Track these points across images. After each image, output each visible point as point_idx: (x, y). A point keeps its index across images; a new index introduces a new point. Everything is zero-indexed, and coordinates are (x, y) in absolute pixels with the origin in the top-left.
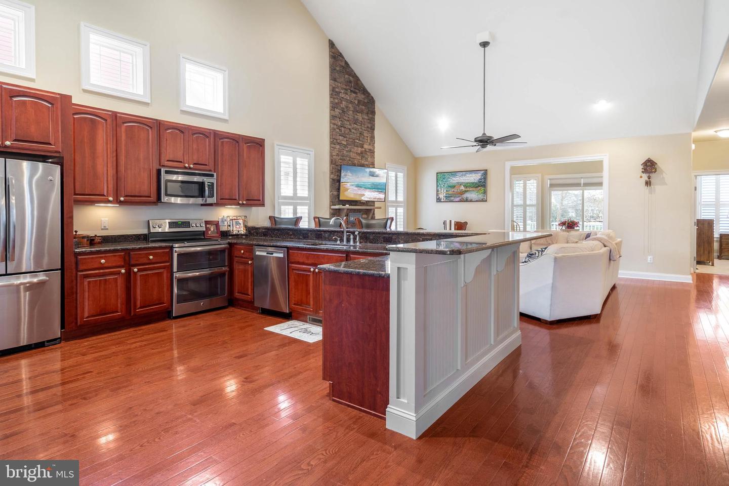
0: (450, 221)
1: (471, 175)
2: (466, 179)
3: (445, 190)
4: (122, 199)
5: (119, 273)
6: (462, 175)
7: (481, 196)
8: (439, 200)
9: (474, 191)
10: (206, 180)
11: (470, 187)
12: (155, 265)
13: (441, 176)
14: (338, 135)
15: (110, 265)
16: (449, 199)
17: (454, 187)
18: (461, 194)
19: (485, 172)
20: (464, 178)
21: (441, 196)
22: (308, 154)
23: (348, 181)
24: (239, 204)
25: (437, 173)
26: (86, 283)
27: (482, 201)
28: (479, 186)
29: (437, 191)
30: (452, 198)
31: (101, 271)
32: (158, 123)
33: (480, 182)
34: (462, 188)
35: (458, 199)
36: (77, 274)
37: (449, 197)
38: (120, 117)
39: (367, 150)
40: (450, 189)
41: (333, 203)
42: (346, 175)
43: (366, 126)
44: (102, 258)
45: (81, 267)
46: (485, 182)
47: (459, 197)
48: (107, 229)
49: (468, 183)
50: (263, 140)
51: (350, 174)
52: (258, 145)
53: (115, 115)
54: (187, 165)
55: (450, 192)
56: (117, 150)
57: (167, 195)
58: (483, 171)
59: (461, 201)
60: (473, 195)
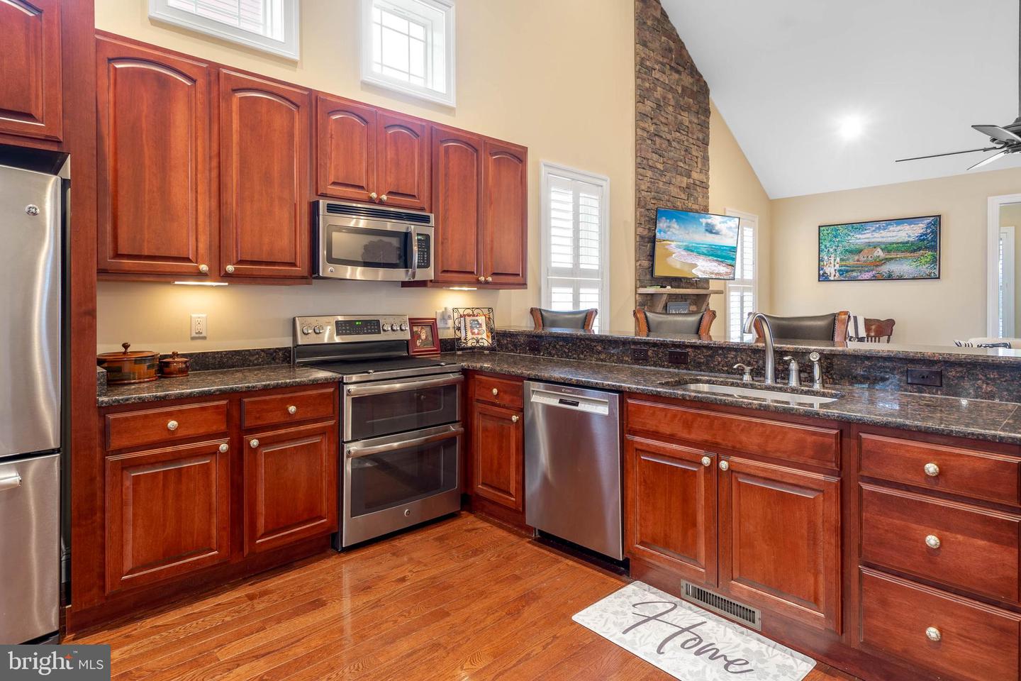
1: (899, 228)
2: (891, 234)
3: (838, 259)
4: (230, 268)
5: (214, 451)
6: (879, 228)
7: (925, 269)
8: (823, 277)
9: (906, 258)
10: (413, 228)
11: (897, 250)
12: (302, 428)
13: (828, 233)
14: (650, 150)
15: (191, 432)
16: (846, 275)
17: (859, 251)
18: (877, 266)
19: (937, 220)
20: (884, 233)
21: (830, 270)
22: (598, 186)
23: (673, 238)
24: (478, 282)
25: (819, 227)
26: (128, 483)
27: (929, 277)
28: (920, 249)
29: (820, 260)
30: (855, 274)
31: (169, 449)
32: (313, 97)
33: (924, 240)
34: (879, 253)
35: (867, 275)
36: (104, 460)
37: (847, 271)
38: (228, 77)
39: (698, 183)
40: (849, 255)
41: (640, 283)
42: (669, 227)
43: (695, 137)
44: (170, 415)
45: (115, 443)
46: (934, 240)
47: (872, 270)
48: (204, 338)
49: (893, 243)
50: (525, 149)
51: (675, 226)
52: (515, 157)
53: (214, 71)
54: (374, 195)
55: (851, 262)
56: (219, 153)
57: (331, 260)
58: (932, 218)
59: (875, 279)
60: (904, 267)
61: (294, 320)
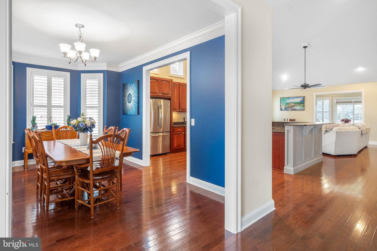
0: (287, 119)
1: (297, 99)
2: (295, 100)
3: (284, 106)
4: (181, 110)
5: (182, 134)
6: (293, 99)
7: (302, 108)
8: (281, 110)
9: (298, 105)
11: (296, 104)
13: (282, 99)
15: (181, 131)
16: (286, 109)
17: (289, 104)
18: (292, 107)
19: (304, 98)
21: (283, 108)
26: (175, 136)
27: (303, 110)
28: (301, 104)
29: (281, 106)
30: (288, 109)
31: (179, 133)
33: (301, 102)
34: (293, 104)
35: (290, 109)
36: (173, 133)
37: (286, 108)
40: (287, 105)
44: (179, 129)
45: (174, 131)
46: (303, 102)
49: (295, 102)
53: (179, 83)
55: (287, 106)
56: (179, 94)
58: (303, 97)
59: (292, 110)
60: (297, 107)
61: (184, 118)
